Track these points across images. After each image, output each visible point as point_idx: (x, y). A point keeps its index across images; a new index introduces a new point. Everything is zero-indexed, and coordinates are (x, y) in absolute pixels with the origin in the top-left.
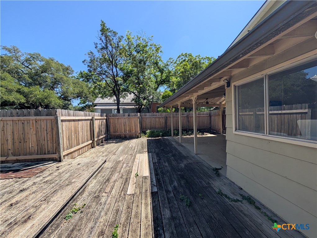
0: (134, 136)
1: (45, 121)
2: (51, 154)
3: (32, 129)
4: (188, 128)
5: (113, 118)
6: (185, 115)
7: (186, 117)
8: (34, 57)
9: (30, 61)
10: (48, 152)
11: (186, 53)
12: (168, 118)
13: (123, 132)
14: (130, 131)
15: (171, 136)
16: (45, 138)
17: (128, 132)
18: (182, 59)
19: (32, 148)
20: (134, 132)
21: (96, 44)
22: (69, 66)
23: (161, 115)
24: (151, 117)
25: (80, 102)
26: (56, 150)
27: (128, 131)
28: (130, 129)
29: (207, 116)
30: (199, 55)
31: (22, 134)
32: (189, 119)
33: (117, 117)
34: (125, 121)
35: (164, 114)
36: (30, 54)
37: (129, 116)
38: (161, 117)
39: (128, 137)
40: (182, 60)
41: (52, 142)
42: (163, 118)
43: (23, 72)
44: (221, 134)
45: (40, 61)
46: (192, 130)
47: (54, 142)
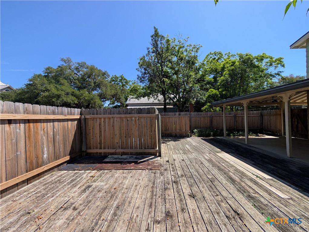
0: (184, 134)
1: (146, 118)
2: (150, 149)
3: (135, 126)
4: (235, 128)
5: (165, 116)
6: (232, 114)
7: (233, 117)
8: (82, 65)
9: (78, 69)
10: (148, 147)
11: (215, 52)
12: (214, 118)
13: (174, 131)
14: (180, 130)
15: (224, 136)
16: (145, 134)
17: (178, 131)
18: (211, 57)
19: (135, 142)
20: (184, 130)
21: (148, 49)
22: (106, 71)
23: (206, 115)
24: (196, 116)
25: (110, 103)
26: (154, 145)
27: (179, 129)
28: (181, 128)
29: (258, 115)
30: (229, 53)
31: (127, 130)
32: (237, 119)
33: (169, 116)
34: (175, 120)
35: (209, 114)
36: (78, 63)
37: (179, 115)
38: (206, 116)
39: (178, 136)
40: (211, 59)
41: (151, 138)
42: (209, 118)
43: (74, 78)
44: (282, 136)
45: (86, 68)
46: (243, 130)
47: (153, 138)
